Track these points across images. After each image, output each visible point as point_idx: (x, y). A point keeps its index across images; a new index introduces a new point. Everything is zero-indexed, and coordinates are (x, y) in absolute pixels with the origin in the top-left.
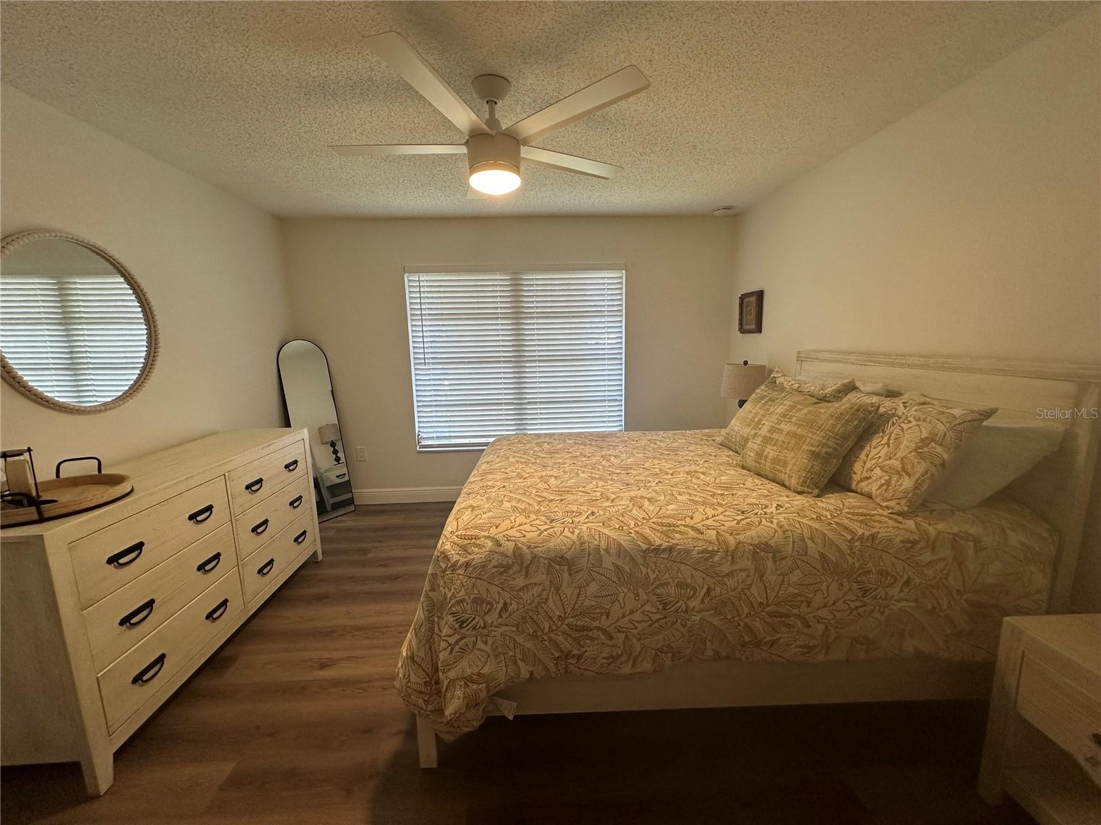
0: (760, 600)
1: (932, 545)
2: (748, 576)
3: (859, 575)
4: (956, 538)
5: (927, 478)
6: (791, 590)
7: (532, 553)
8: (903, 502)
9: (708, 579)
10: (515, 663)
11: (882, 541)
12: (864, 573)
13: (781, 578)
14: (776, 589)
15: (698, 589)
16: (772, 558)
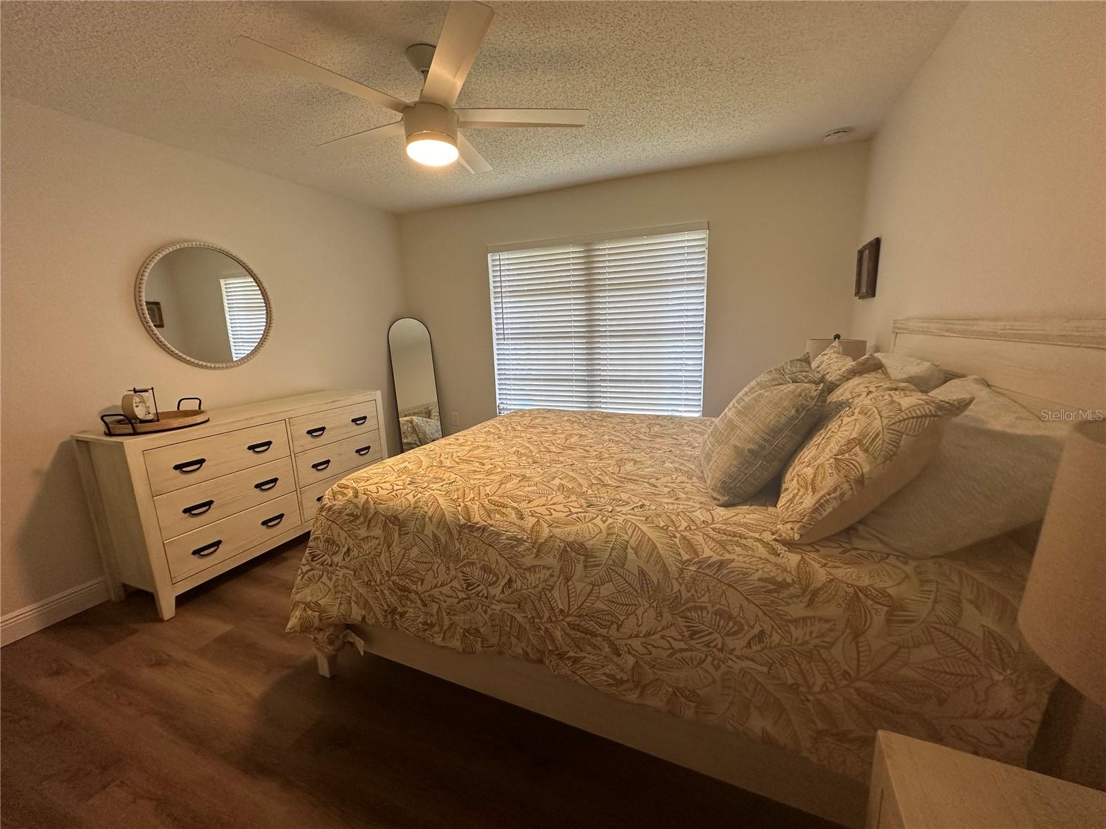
0: (561, 606)
1: (813, 596)
2: (551, 576)
3: (689, 609)
4: (860, 594)
5: (835, 499)
6: (600, 605)
7: (375, 509)
8: (797, 526)
9: (510, 568)
10: (350, 603)
11: (733, 572)
12: (696, 608)
13: (590, 587)
14: (582, 598)
15: (500, 577)
16: (584, 561)
